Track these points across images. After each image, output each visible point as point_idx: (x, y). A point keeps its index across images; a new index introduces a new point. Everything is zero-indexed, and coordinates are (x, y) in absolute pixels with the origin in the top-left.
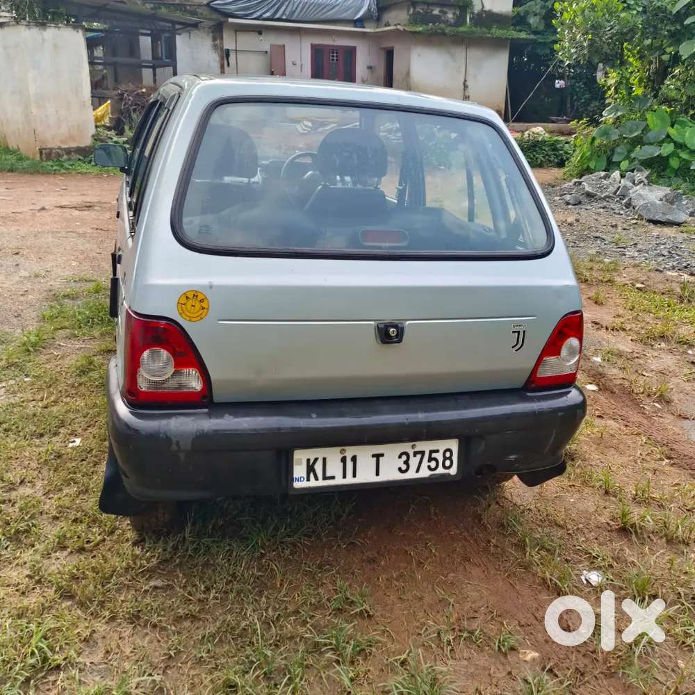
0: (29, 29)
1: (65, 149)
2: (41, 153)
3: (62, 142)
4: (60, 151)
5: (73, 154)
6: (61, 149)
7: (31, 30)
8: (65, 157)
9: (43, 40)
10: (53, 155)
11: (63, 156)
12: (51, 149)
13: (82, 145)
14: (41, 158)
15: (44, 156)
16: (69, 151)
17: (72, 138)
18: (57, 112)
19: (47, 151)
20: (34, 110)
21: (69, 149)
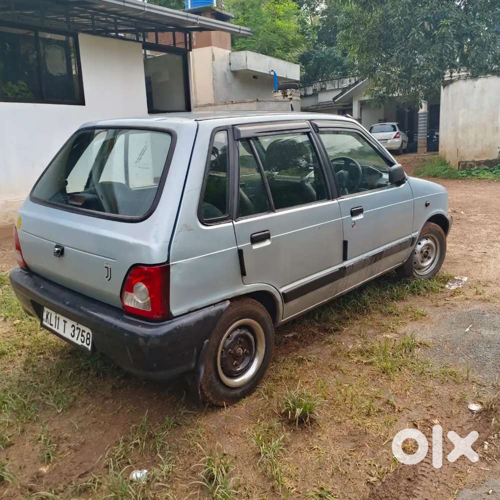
0: (466, 81)
1: (476, 162)
2: (459, 165)
3: (476, 157)
4: (472, 163)
5: (482, 165)
6: (474, 162)
7: (467, 82)
8: (476, 167)
9: (474, 87)
10: (467, 166)
11: (474, 166)
12: (467, 162)
13: (491, 159)
14: (459, 168)
15: (460, 167)
16: (479, 163)
17: (484, 154)
18: (476, 136)
19: (463, 163)
20: (460, 136)
21: (479, 161)
